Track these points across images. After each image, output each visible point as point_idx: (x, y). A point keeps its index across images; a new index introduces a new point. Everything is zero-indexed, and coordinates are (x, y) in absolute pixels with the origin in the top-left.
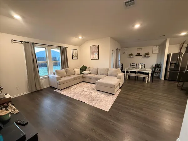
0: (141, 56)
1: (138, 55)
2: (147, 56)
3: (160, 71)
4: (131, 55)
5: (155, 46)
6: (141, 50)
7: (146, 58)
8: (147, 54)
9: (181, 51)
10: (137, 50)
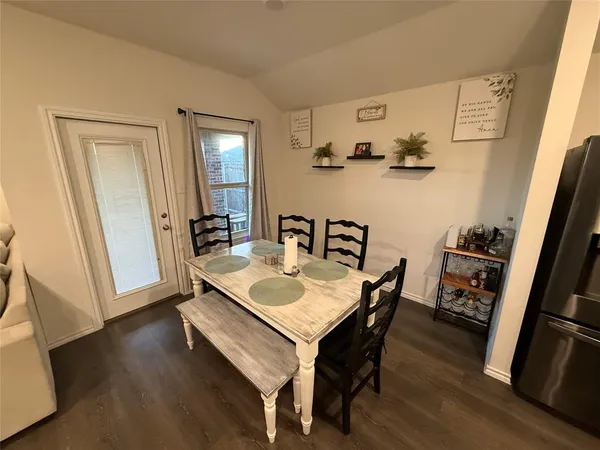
0: (381, 163)
1: (364, 153)
2: (410, 162)
3: (495, 282)
6: (383, 118)
7: (402, 173)
8: (414, 147)
10: (359, 120)
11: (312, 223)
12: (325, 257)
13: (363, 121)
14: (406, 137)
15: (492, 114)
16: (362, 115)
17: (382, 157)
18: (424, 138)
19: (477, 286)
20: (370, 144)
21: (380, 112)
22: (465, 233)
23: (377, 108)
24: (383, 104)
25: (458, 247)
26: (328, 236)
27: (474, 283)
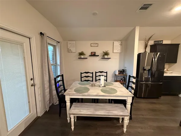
2: (106, 57)
4: (81, 54)
5: (115, 40)
6: (97, 46)
7: (105, 59)
8: (106, 54)
10: (91, 46)
11: (92, 73)
12: (96, 81)
13: (92, 46)
15: (119, 48)
16: (92, 45)
17: (98, 56)
18: (108, 52)
19: (123, 81)
20: (95, 52)
21: (97, 45)
23: (96, 44)
24: (97, 43)
25: (119, 74)
26: (96, 76)
27: (122, 81)
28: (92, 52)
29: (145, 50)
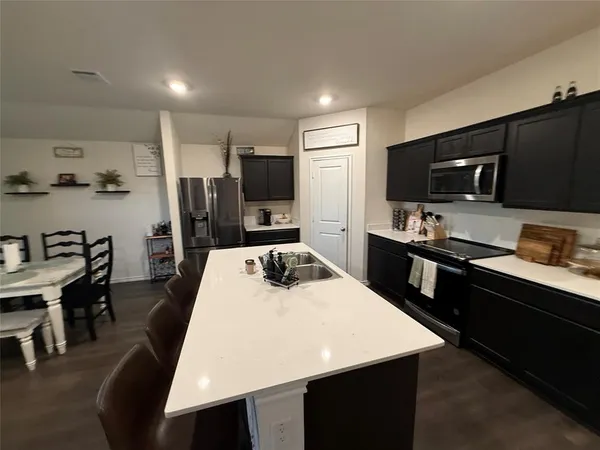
0: (87, 189)
1: (68, 182)
2: (111, 188)
5: (137, 142)
6: (81, 156)
8: (110, 178)
9: (230, 171)
10: (57, 155)
11: (23, 239)
13: (61, 157)
14: (104, 172)
15: (154, 164)
16: (59, 152)
17: (87, 185)
18: (117, 173)
20: (73, 175)
21: (77, 153)
22: (156, 227)
23: (75, 149)
24: (79, 147)
25: (154, 235)
26: (45, 247)
27: (167, 253)
28: (61, 176)
29: (227, 169)
